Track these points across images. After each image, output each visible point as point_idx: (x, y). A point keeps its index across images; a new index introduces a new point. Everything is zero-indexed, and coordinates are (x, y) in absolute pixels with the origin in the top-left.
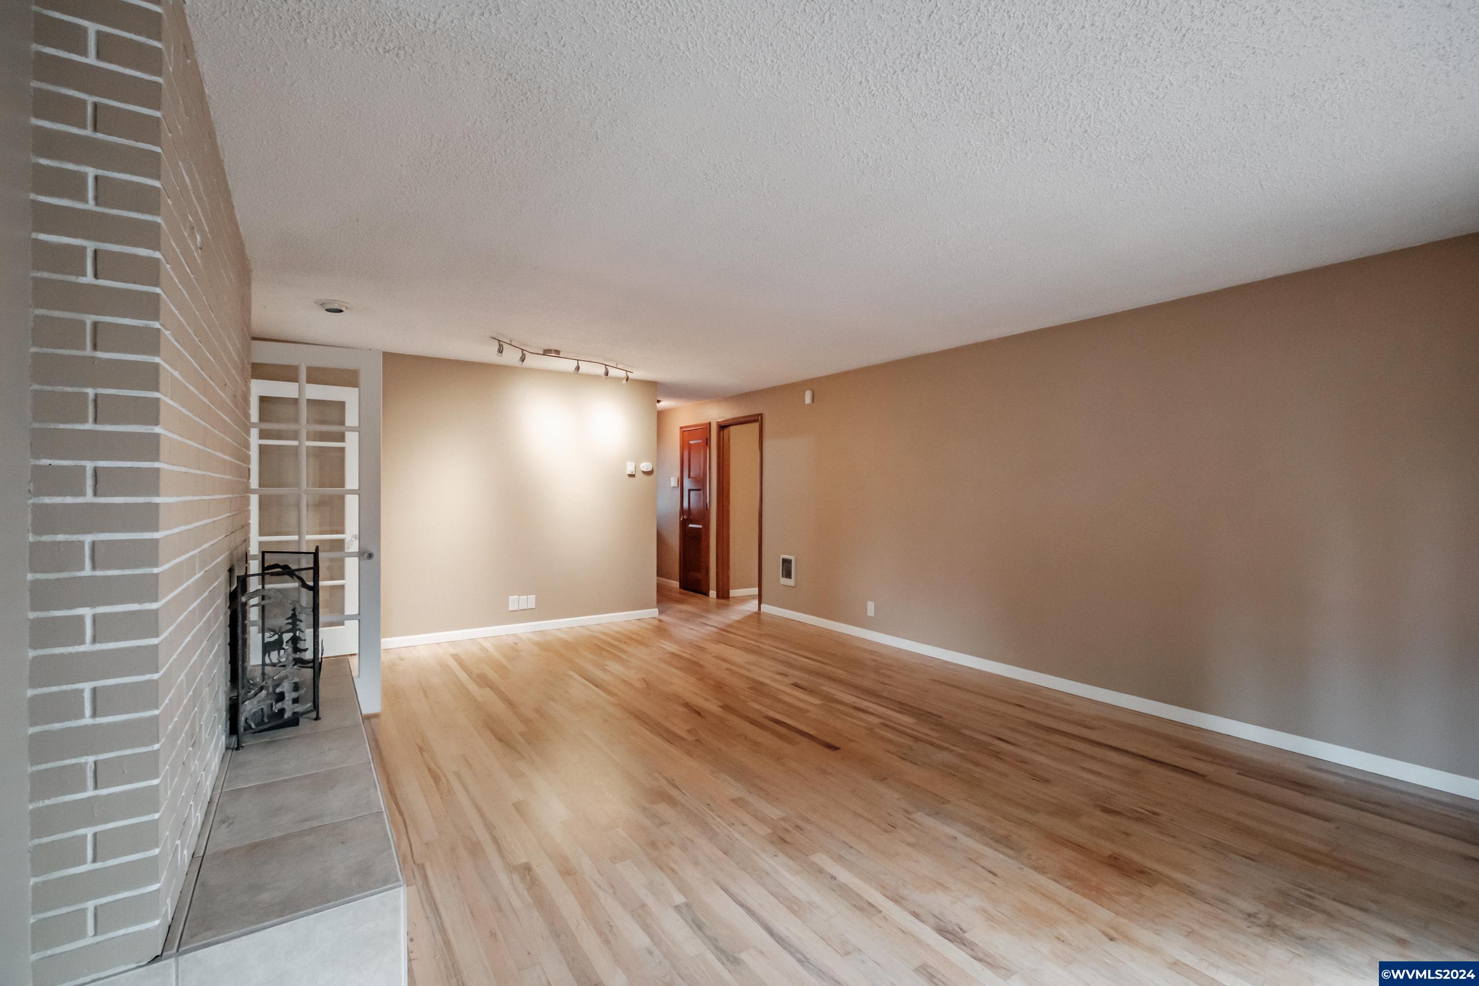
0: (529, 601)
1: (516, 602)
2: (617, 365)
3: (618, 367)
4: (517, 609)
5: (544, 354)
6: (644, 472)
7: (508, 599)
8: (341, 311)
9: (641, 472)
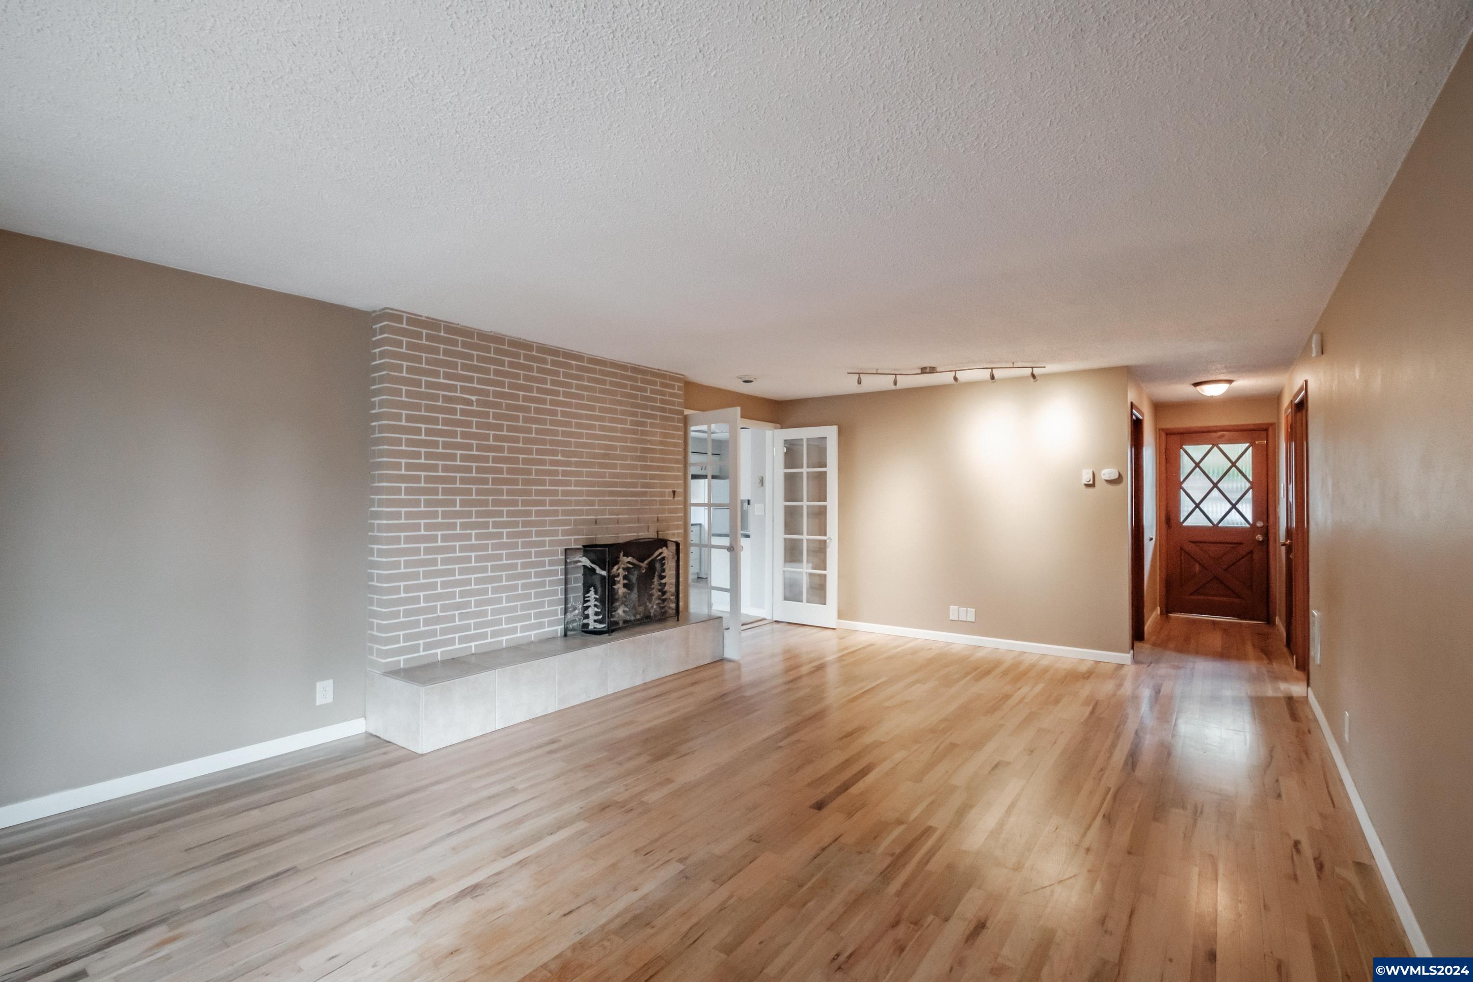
0: (970, 614)
1: (956, 612)
2: (1013, 364)
3: (1015, 366)
4: (957, 619)
5: (922, 373)
6: (1109, 482)
7: (948, 609)
8: (751, 381)
9: (1104, 482)
